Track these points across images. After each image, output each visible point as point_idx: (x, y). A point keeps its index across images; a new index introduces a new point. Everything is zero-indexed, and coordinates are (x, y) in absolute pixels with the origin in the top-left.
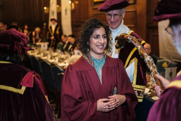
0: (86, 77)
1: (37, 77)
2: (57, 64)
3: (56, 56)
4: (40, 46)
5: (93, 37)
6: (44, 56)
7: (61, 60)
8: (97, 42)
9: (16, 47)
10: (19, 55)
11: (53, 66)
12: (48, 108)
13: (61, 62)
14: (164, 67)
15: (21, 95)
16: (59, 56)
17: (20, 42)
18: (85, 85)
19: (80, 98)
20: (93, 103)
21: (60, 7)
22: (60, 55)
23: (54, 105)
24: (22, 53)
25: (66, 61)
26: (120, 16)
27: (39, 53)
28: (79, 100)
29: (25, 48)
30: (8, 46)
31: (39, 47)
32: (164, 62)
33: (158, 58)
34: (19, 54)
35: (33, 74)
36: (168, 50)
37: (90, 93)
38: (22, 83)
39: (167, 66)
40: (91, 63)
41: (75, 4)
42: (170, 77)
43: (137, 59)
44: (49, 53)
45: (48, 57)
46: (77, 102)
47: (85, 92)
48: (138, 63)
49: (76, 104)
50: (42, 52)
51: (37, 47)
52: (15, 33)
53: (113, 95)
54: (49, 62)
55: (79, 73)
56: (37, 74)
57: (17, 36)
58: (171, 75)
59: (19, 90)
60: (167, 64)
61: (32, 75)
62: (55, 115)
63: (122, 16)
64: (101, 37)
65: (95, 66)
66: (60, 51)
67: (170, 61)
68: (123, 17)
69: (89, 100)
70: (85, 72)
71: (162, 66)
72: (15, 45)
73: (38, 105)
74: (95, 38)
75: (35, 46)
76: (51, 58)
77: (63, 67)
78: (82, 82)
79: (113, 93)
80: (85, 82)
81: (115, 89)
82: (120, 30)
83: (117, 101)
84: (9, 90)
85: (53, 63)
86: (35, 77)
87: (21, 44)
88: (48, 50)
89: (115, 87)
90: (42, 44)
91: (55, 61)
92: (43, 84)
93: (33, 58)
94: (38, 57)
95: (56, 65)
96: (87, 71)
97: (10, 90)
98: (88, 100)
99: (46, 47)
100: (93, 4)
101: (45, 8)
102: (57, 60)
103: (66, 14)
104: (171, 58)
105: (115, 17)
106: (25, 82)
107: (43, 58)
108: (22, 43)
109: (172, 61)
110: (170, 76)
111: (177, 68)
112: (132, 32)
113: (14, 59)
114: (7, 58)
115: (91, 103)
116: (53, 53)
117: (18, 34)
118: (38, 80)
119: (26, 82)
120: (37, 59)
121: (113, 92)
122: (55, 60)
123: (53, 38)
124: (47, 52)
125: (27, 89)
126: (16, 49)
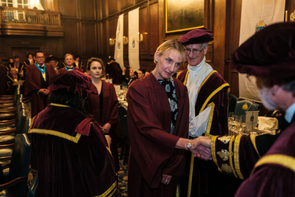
9: (76, 89)
14: (245, 109)
17: (82, 84)
21: (127, 39)
24: (83, 96)
26: (201, 51)
29: (87, 91)
30: (69, 87)
32: (244, 103)
33: (237, 99)
36: (248, 89)
38: (77, 130)
39: (248, 109)
41: (144, 36)
43: (214, 104)
48: (215, 108)
52: (77, 74)
59: (74, 137)
60: (249, 107)
63: (203, 52)
67: (251, 103)
68: (205, 53)
71: (242, 108)
72: (76, 87)
82: (200, 68)
87: (82, 86)
100: (164, 35)
101: (110, 39)
105: (195, 52)
108: (84, 85)
109: (253, 103)
110: (251, 121)
111: (259, 111)
112: (215, 72)
114: (66, 101)
117: (81, 74)
119: (81, 129)
125: (82, 137)
126: (77, 91)
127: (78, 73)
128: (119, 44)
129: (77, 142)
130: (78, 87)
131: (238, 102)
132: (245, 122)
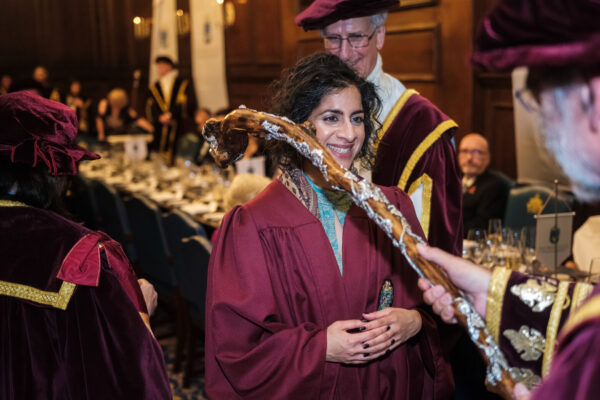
0: (290, 249)
1: (114, 251)
2: (179, 208)
3: (177, 180)
4: (121, 147)
5: (321, 117)
6: (135, 180)
7: (191, 195)
8: (332, 134)
9: (37, 152)
10: (50, 179)
11: (165, 215)
12: (150, 354)
13: (191, 200)
14: (534, 211)
15: (58, 310)
16: (186, 181)
17: (52, 133)
18: (286, 276)
19: (270, 318)
20: (313, 335)
21: (186, 17)
22: (187, 175)
23: (172, 343)
24: (59, 170)
25: (209, 197)
27: (119, 171)
28: (267, 325)
29: (71, 153)
30: (13, 149)
31: (117, 151)
32: (532, 195)
33: (513, 183)
34: (50, 175)
35: (100, 241)
37: (304, 299)
38: (63, 273)
39: (541, 208)
40: (307, 201)
41: (237, 8)
42: (553, 245)
43: (430, 180)
44: (151, 171)
45: (149, 184)
46: (260, 332)
47: (288, 296)
48: (434, 190)
49: (255, 338)
50: (129, 166)
51: (112, 152)
52: (31, 105)
53: (378, 308)
54: (154, 202)
55: (268, 236)
56: (113, 241)
57: (39, 113)
58: (554, 239)
59: (53, 294)
60: (543, 203)
61: (96, 245)
62: (174, 377)
63: (376, 42)
64: (347, 119)
65: (321, 212)
66: (188, 163)
67: (552, 193)
68: (380, 45)
69: (301, 326)
70: (289, 231)
71: (525, 207)
72: (36, 146)
73: (117, 344)
74: (325, 119)
75: (106, 146)
76: (159, 188)
77: (200, 215)
78: (278, 266)
79: (379, 304)
80: (286, 265)
81: (387, 288)
83: (394, 328)
84: (17, 295)
85: (165, 202)
86: (107, 252)
87: (53, 140)
88: (148, 159)
89: (387, 283)
90: (128, 141)
91: (174, 196)
92: (134, 273)
93: (99, 186)
94: (115, 186)
95: (176, 211)
96: (292, 229)
97: (21, 297)
98: (296, 325)
99: (143, 152)
101: (137, 20)
102: (179, 195)
103: (208, 41)
104: (556, 181)
105: (354, 44)
106: (72, 269)
107: (133, 187)
108: (57, 138)
109: (557, 192)
110: (551, 241)
111: (574, 213)
113: (35, 192)
114: (9, 188)
115: (305, 334)
116: (164, 169)
117: (44, 106)
118: (117, 261)
119: (76, 268)
120: (113, 191)
121: (379, 299)
122: (174, 192)
123: (166, 118)
124: (147, 168)
125: (80, 292)
126: (39, 157)
127: (34, 100)
128: (164, 36)
129: (64, 307)
130: (39, 144)
131: (514, 192)
132: (534, 247)
